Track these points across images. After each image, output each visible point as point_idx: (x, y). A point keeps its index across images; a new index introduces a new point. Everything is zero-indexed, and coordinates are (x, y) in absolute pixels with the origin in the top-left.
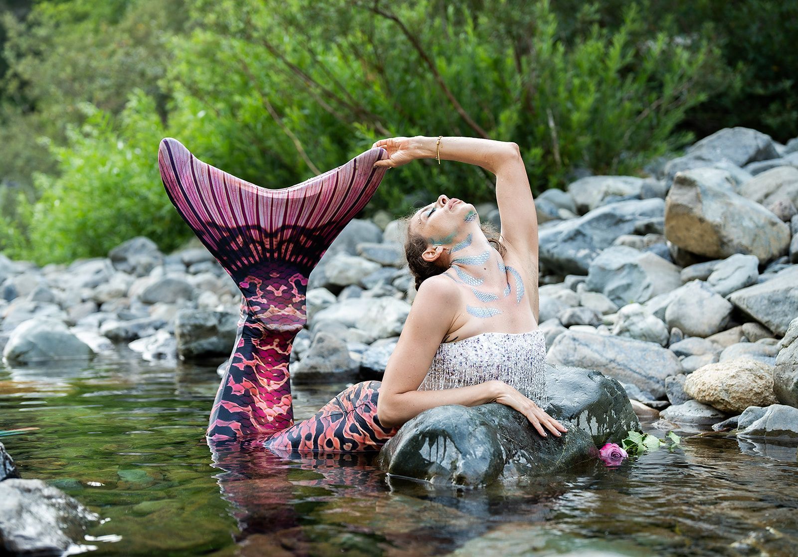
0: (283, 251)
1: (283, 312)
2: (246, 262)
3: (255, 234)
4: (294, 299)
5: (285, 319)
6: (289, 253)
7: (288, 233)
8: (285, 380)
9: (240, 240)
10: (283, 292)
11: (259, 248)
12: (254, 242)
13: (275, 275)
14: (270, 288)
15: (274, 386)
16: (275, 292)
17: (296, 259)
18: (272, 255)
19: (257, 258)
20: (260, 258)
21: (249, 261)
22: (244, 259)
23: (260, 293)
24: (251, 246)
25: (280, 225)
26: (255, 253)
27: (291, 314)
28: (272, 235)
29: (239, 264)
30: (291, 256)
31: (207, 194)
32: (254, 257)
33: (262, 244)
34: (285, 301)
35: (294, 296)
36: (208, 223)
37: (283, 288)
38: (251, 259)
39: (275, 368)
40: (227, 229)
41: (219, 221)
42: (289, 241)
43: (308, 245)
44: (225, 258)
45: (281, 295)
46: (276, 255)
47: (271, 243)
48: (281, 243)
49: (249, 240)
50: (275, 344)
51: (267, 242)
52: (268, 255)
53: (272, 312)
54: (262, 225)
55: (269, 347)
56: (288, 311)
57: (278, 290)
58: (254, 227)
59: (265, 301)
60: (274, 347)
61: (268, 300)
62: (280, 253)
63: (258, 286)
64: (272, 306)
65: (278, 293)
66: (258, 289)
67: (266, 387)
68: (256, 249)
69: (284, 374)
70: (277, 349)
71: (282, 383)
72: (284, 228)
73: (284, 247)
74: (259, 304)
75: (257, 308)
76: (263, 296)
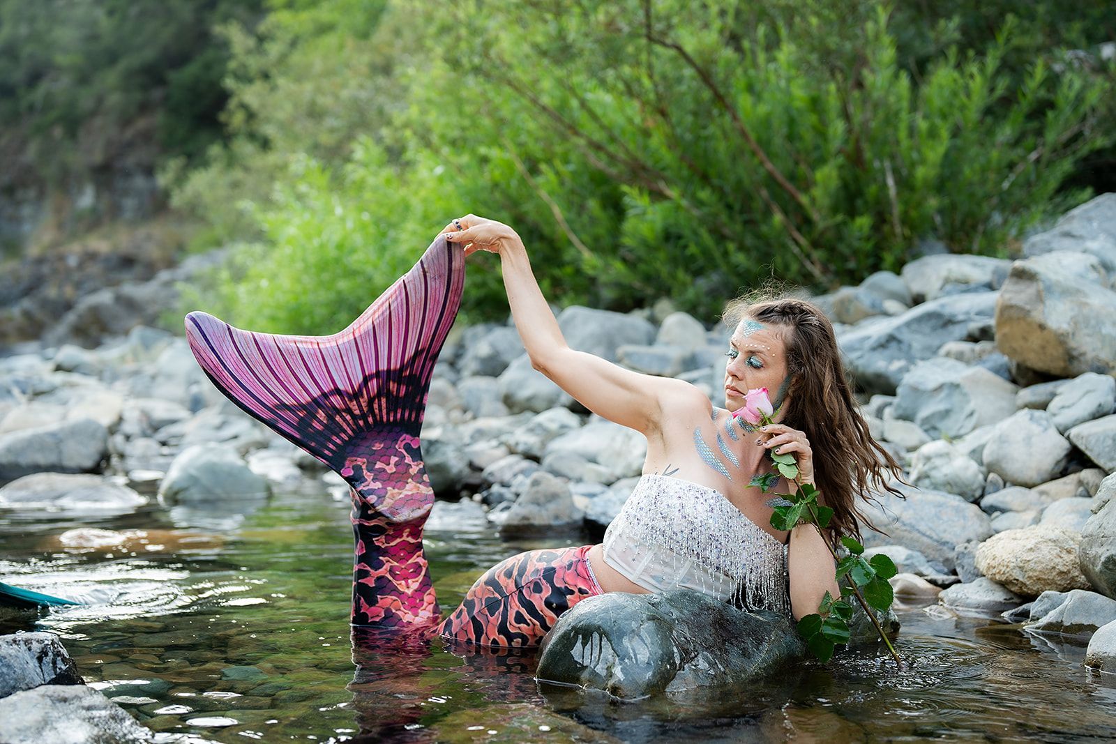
0: (377, 411)
1: (404, 493)
2: (338, 441)
3: (336, 401)
4: (409, 469)
5: (408, 501)
6: (384, 411)
7: (373, 385)
9: (321, 415)
10: (396, 465)
11: (348, 417)
12: (338, 411)
13: (378, 446)
14: (379, 465)
15: (414, 585)
16: (387, 468)
17: (395, 416)
18: (366, 422)
19: (350, 432)
20: (353, 430)
21: (342, 439)
22: (334, 438)
23: (368, 476)
24: (338, 418)
25: (361, 378)
26: (345, 426)
27: (415, 491)
28: (356, 396)
29: (331, 446)
30: (388, 414)
31: (261, 370)
32: (345, 432)
33: (349, 411)
34: (401, 477)
35: (409, 466)
36: (276, 406)
37: (394, 459)
38: (343, 435)
39: (410, 562)
40: (302, 407)
41: (288, 400)
42: (379, 395)
43: (402, 393)
44: (313, 444)
45: (394, 470)
46: (370, 420)
47: (360, 406)
48: (370, 402)
49: (333, 412)
50: (405, 535)
51: (353, 405)
52: (361, 423)
53: (392, 497)
54: (341, 387)
55: (399, 540)
56: (410, 488)
57: (388, 464)
59: (378, 485)
60: (405, 538)
61: (383, 482)
62: (374, 416)
63: (364, 467)
64: (389, 488)
65: (391, 469)
66: (365, 471)
67: (406, 591)
68: (345, 420)
69: (420, 566)
70: (408, 540)
71: (420, 578)
72: (366, 379)
73: (376, 406)
74: (372, 492)
75: (372, 499)
76: (374, 480)
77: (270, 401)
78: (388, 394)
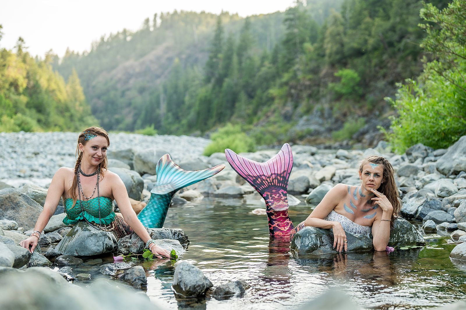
0: (274, 182)
1: (279, 204)
2: (263, 187)
3: (264, 177)
4: (282, 198)
5: (280, 206)
6: (277, 183)
7: (274, 176)
8: (290, 225)
9: (259, 180)
10: (278, 196)
11: (267, 182)
12: (264, 180)
13: (274, 191)
14: (273, 196)
15: (287, 228)
16: (275, 197)
17: (280, 184)
18: (271, 184)
19: (267, 186)
22: (262, 186)
23: (270, 198)
24: (264, 182)
25: (270, 174)
26: (266, 184)
27: (282, 204)
28: (269, 177)
29: (261, 188)
30: (278, 184)
32: (265, 185)
33: (267, 181)
34: (279, 199)
36: (248, 175)
37: (278, 195)
38: (265, 186)
39: (285, 222)
40: (255, 177)
41: (251, 174)
42: (275, 179)
43: (281, 180)
44: (256, 186)
45: (277, 198)
46: (273, 184)
47: (270, 180)
48: (273, 180)
49: (262, 180)
50: (281, 215)
51: (268, 180)
52: (270, 184)
53: (276, 204)
54: (265, 175)
55: (279, 217)
56: (281, 203)
58: (263, 175)
60: (281, 216)
61: (274, 200)
62: (274, 183)
63: (269, 195)
64: (275, 202)
65: (276, 197)
67: (284, 230)
69: (288, 223)
70: (283, 216)
71: (289, 226)
72: (272, 174)
73: (274, 181)
74: (270, 202)
75: (270, 204)
76: (271, 199)
77: (246, 173)
78: (278, 179)
